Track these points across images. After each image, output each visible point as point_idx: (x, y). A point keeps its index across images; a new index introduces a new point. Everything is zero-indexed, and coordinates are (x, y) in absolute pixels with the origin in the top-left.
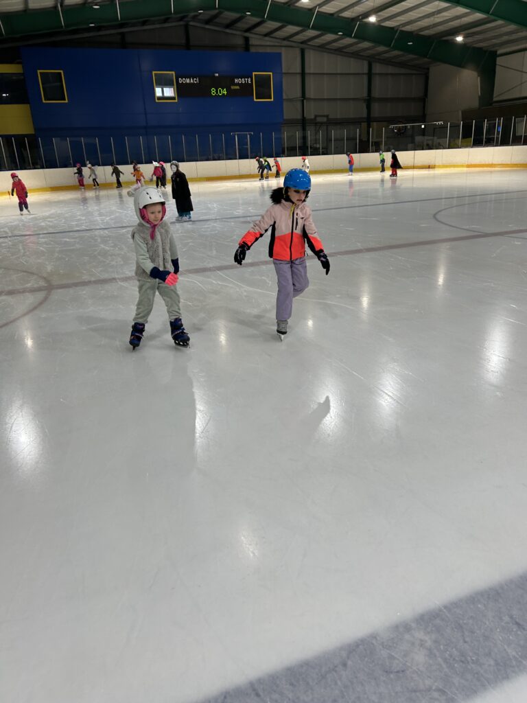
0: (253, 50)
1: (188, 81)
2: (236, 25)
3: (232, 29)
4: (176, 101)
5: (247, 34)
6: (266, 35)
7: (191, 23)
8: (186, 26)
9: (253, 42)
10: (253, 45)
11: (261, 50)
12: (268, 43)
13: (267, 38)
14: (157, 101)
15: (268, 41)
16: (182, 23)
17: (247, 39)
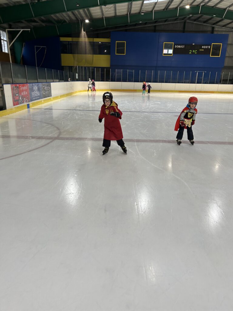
0: (215, 33)
1: (179, 47)
2: (209, 21)
3: (207, 23)
4: (172, 55)
5: (214, 26)
6: (223, 26)
7: (187, 21)
8: (185, 23)
9: (216, 29)
10: (216, 31)
11: (219, 33)
12: (224, 30)
13: (224, 28)
14: (163, 55)
15: (224, 29)
16: (183, 21)
17: (213, 28)
